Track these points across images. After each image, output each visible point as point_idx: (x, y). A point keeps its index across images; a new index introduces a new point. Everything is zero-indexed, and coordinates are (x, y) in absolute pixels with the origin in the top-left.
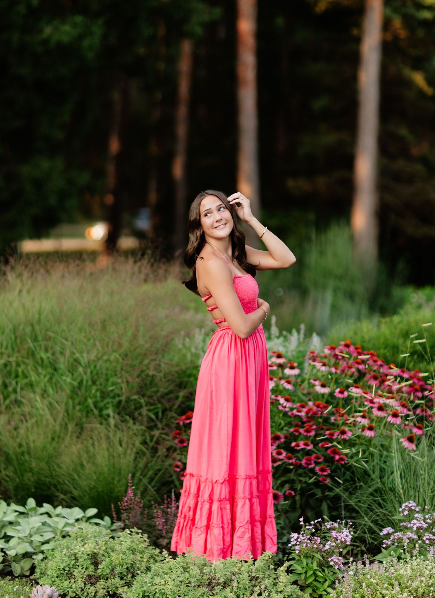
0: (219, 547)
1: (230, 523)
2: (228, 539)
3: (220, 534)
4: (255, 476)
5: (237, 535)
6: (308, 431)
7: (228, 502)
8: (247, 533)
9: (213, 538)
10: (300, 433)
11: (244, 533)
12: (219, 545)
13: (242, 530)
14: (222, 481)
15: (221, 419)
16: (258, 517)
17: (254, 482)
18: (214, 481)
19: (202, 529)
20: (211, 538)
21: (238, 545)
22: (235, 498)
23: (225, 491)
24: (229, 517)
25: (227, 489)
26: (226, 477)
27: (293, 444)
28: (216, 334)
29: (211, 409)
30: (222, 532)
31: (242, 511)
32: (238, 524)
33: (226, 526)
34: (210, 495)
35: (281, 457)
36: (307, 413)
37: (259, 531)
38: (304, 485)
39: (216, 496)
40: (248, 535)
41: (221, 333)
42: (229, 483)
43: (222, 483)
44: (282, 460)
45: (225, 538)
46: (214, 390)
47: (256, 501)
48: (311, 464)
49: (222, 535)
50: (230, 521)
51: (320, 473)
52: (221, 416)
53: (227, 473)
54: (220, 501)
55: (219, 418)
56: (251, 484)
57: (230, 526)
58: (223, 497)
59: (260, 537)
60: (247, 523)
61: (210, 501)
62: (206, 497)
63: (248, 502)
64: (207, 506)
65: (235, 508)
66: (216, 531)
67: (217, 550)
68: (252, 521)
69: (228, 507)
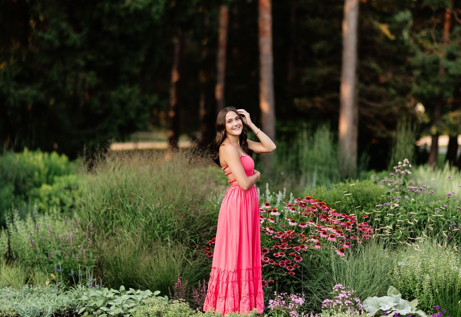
0: (232, 308)
1: (238, 295)
2: (237, 303)
3: (232, 301)
4: (251, 268)
5: (242, 301)
6: (283, 247)
7: (237, 283)
8: (248, 301)
9: (229, 302)
10: (278, 248)
11: (246, 300)
12: (232, 307)
13: (245, 298)
14: (233, 271)
15: (232, 236)
16: (253, 292)
17: (251, 272)
18: (229, 271)
19: (223, 298)
20: (227, 303)
21: (242, 307)
22: (241, 281)
23: (235, 276)
24: (238, 291)
25: (236, 276)
26: (236, 269)
27: (274, 254)
28: (230, 189)
29: (227, 231)
30: (233, 300)
31: (245, 288)
32: (242, 295)
33: (236, 297)
34: (227, 279)
35: (267, 261)
36: (283, 237)
37: (254, 300)
38: (280, 278)
39: (230, 280)
40: (248, 302)
41: (232, 188)
42: (237, 272)
43: (233, 272)
44: (267, 263)
45: (235, 303)
46: (228, 220)
47: (252, 282)
48: (284, 265)
49: (233, 301)
50: (238, 294)
51: (289, 270)
52: (233, 235)
53: (236, 267)
54: (232, 282)
55: (231, 235)
56: (249, 273)
57: (238, 297)
58: (234, 280)
59: (254, 303)
60: (248, 294)
61: (227, 282)
62: (225, 280)
63: (247, 283)
64: (225, 285)
65: (241, 287)
66: (230, 299)
67: (231, 310)
68: (250, 294)
69: (237, 286)
